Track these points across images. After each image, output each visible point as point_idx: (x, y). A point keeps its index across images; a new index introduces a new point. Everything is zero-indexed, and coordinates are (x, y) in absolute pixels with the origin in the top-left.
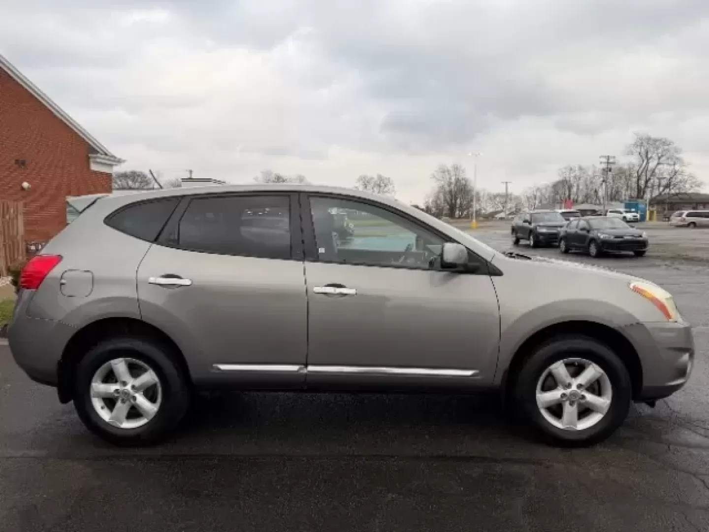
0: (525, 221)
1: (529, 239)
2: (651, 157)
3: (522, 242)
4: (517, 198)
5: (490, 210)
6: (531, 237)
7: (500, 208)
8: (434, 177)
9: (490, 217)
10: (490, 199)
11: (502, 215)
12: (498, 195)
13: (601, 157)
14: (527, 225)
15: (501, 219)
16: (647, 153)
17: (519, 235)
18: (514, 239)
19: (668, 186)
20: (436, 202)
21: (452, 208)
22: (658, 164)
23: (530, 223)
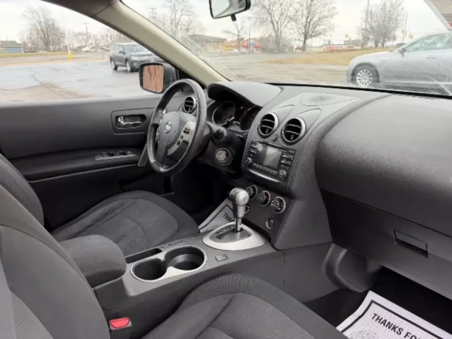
0: (120, 52)
1: (125, 66)
2: (177, 10)
3: (119, 68)
4: (95, 36)
5: (76, 45)
6: (128, 65)
7: (84, 44)
8: (25, 16)
9: (78, 50)
10: (75, 36)
11: (86, 49)
12: (80, 34)
13: (148, 8)
14: (121, 55)
15: (87, 51)
16: (174, 7)
17: (117, 63)
18: (114, 66)
19: (188, 30)
20: (31, 38)
21: (47, 43)
22: (181, 15)
23: (124, 53)
